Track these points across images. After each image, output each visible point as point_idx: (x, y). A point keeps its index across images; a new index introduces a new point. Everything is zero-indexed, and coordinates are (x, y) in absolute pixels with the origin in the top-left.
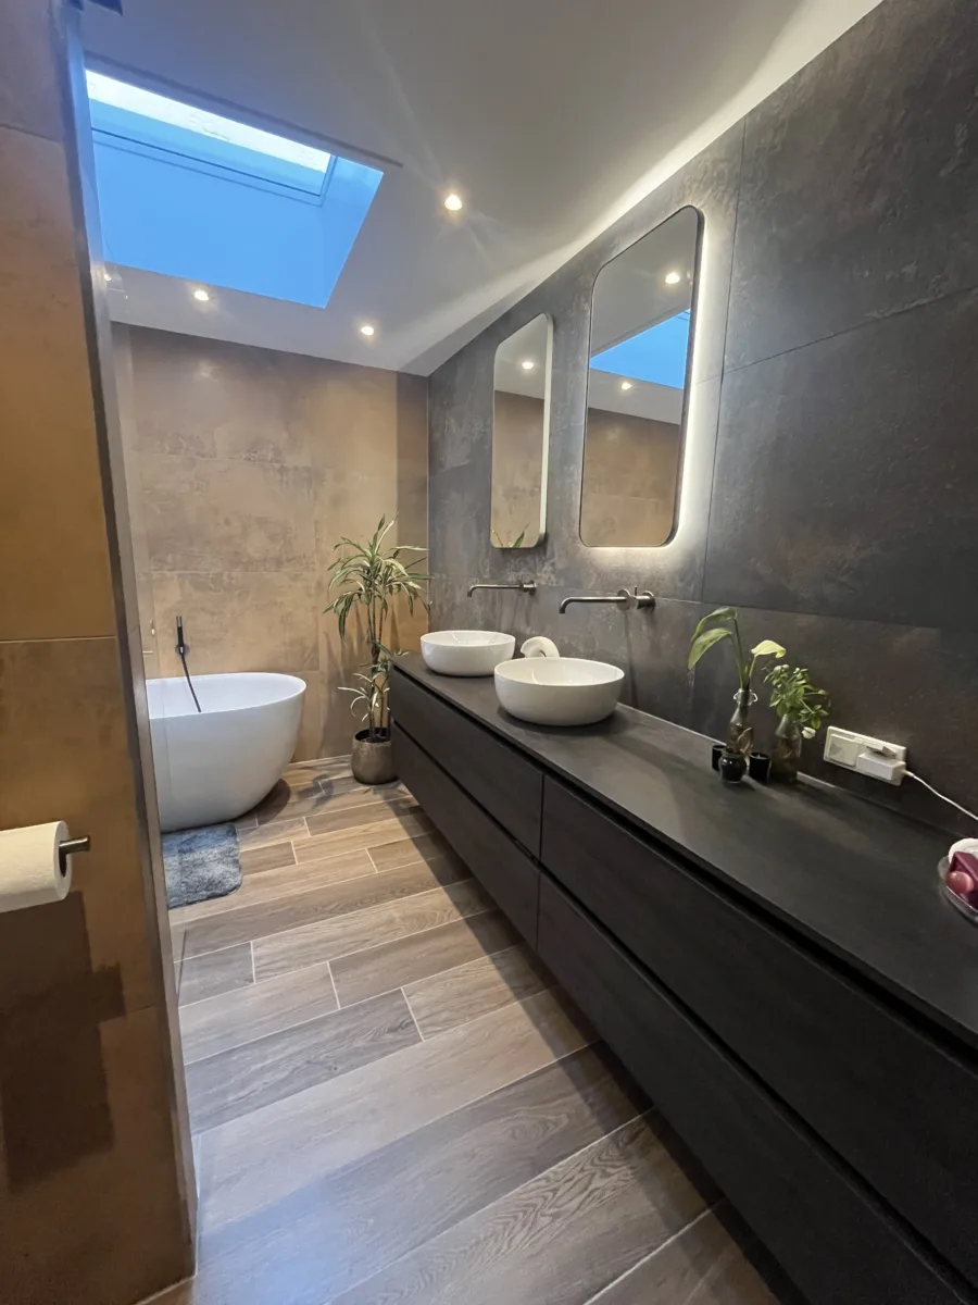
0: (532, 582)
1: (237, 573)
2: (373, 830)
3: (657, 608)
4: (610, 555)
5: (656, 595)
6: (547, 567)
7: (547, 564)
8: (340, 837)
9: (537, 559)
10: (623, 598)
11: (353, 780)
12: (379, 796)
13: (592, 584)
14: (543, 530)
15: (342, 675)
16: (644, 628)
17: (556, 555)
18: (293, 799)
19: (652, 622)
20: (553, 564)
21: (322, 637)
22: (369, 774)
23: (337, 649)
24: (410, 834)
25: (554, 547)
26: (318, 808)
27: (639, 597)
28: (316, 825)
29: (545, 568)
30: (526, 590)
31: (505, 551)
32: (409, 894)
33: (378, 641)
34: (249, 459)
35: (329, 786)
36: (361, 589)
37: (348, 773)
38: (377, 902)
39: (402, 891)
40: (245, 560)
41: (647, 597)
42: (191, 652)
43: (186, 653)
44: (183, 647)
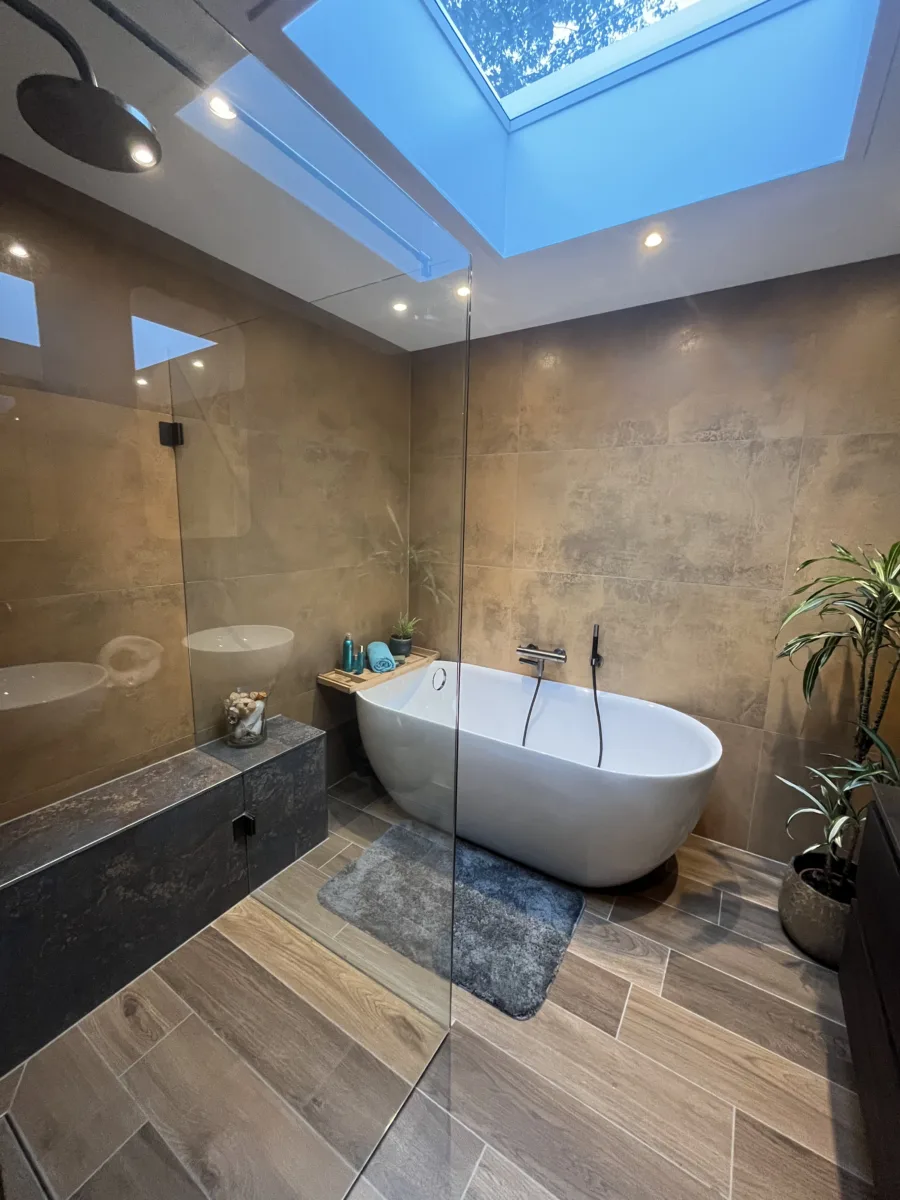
12: (810, 992)
15: (802, 746)
18: (671, 903)
21: (776, 684)
23: (797, 708)
24: (841, 1153)
26: (700, 945)
28: (682, 977)
34: (708, 439)
35: (734, 910)
40: (682, 567)
42: (605, 665)
43: (599, 665)
44: (596, 658)
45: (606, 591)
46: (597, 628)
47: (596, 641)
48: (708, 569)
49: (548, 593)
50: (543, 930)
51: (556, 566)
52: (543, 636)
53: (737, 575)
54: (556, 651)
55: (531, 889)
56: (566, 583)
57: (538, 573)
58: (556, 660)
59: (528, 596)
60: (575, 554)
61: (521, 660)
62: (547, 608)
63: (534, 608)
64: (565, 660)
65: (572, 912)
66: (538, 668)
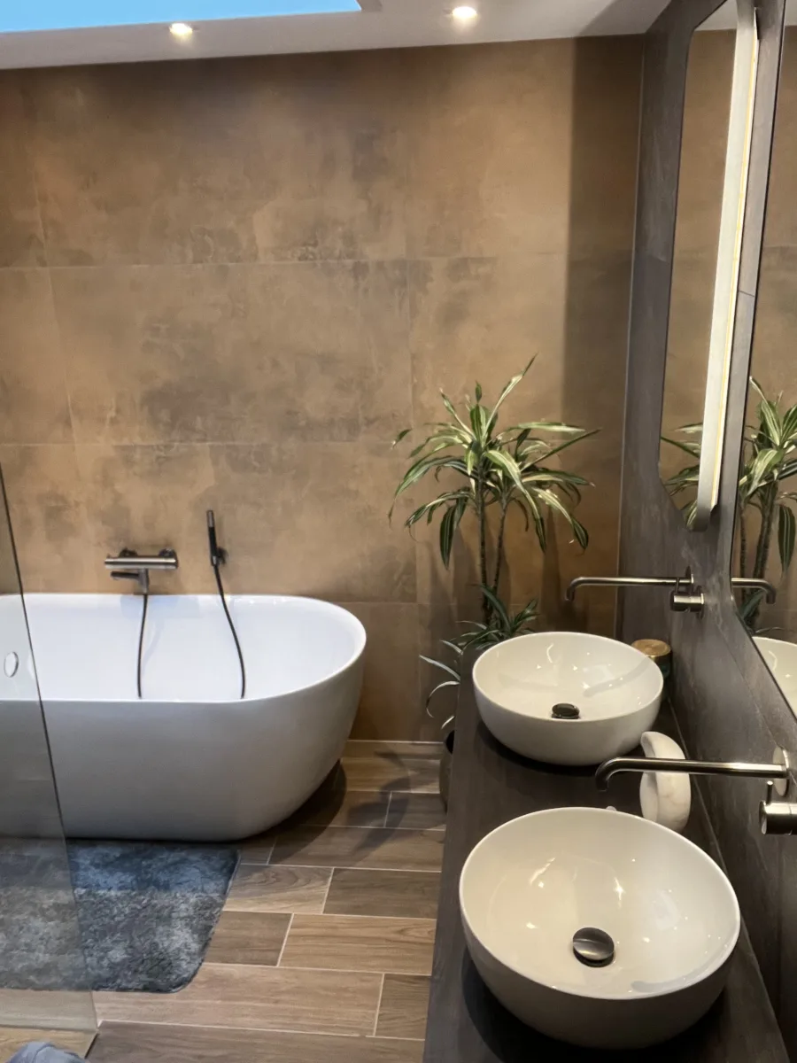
1: (292, 444)
9: (708, 551)
18: (339, 820)
21: (423, 555)
23: (446, 574)
26: (362, 853)
34: (306, 259)
35: (401, 806)
37: (435, 788)
40: (303, 423)
42: (230, 559)
43: (224, 562)
44: (218, 554)
45: (215, 463)
46: (211, 514)
47: (212, 532)
48: (332, 423)
49: (135, 474)
50: (193, 900)
51: (139, 435)
52: (140, 535)
53: (364, 428)
54: (163, 554)
55: (175, 864)
56: (158, 457)
57: (116, 447)
58: (162, 567)
59: (106, 480)
60: (164, 415)
61: (114, 574)
62: (139, 497)
63: (118, 497)
64: (176, 564)
65: (225, 871)
66: (142, 584)
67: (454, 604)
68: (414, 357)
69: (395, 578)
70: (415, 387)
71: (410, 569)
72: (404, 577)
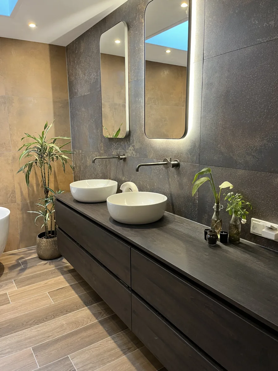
0: (124, 155)
2: (50, 283)
3: (181, 167)
4: (159, 142)
5: (180, 161)
6: (131, 148)
7: (131, 146)
8: (32, 288)
9: (126, 143)
10: (166, 162)
11: (38, 259)
12: (52, 266)
13: (151, 156)
14: (128, 129)
15: (29, 205)
16: (176, 176)
17: (135, 142)
18: (6, 271)
19: (179, 174)
20: (133, 146)
21: (17, 186)
22: (47, 254)
23: (25, 191)
24: (69, 283)
25: (134, 137)
26: (21, 274)
27: (172, 163)
28: (20, 283)
29: (130, 148)
30: (121, 159)
31: (110, 139)
32: (70, 312)
33: (47, 186)
35: (25, 263)
36: (37, 160)
37: (35, 255)
38: (54, 318)
39: (67, 311)
41: (176, 162)
67: (28, 201)
68: (10, 126)
69: (8, 196)
70: (11, 135)
71: (14, 192)
72: (12, 195)
